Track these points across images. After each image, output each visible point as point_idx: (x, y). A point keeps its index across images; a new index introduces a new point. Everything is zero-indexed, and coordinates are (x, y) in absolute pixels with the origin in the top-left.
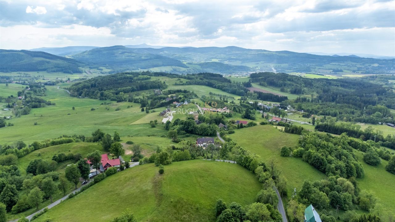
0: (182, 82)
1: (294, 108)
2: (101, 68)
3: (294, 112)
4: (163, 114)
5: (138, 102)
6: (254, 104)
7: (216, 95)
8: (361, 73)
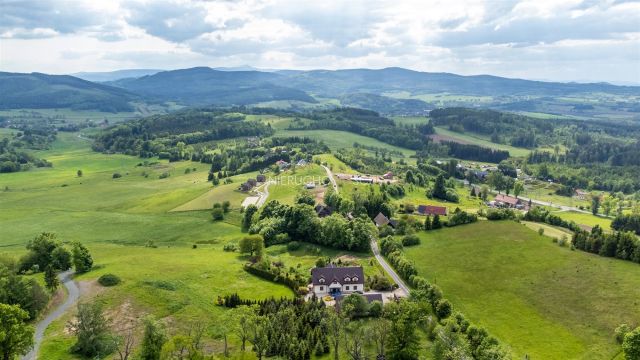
0: (302, 124)
1: (530, 174)
2: (167, 103)
3: (533, 184)
4: (246, 189)
5: (209, 162)
6: (448, 165)
7: (367, 148)
8: (629, 111)
